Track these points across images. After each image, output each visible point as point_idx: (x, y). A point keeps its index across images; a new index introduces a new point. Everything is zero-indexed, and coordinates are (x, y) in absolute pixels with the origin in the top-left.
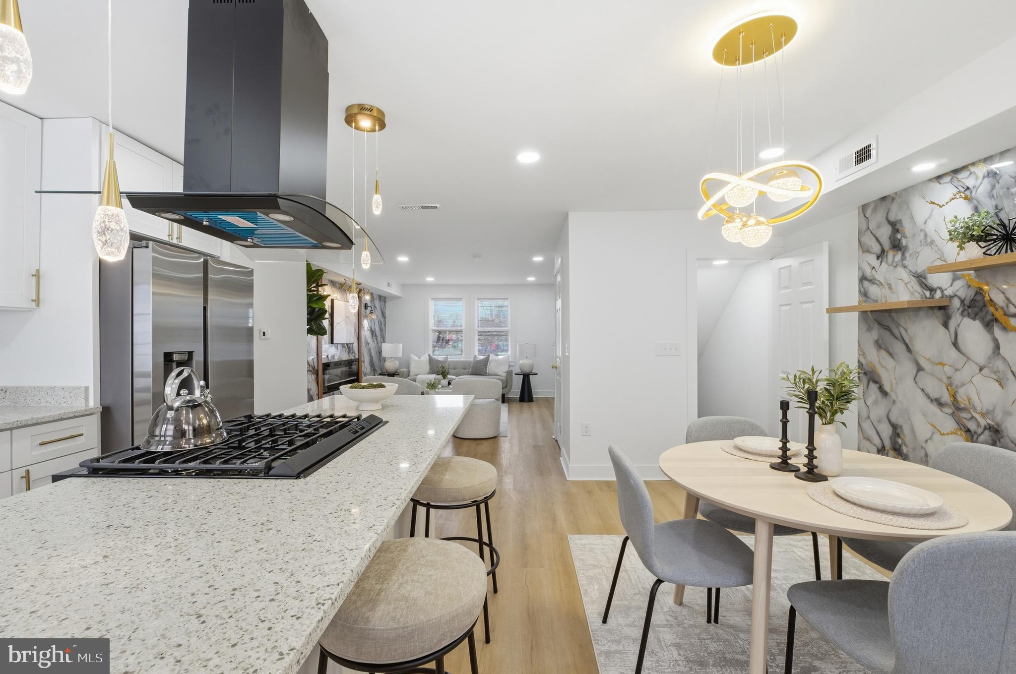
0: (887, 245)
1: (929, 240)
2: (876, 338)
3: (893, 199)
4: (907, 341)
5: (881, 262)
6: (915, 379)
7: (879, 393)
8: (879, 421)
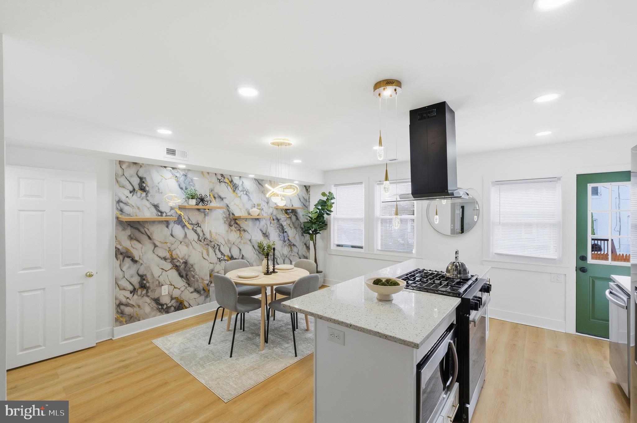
0: (137, 187)
1: (160, 192)
2: (129, 234)
3: (141, 166)
4: (149, 235)
5: (133, 195)
6: (153, 251)
7: (131, 262)
8: (132, 277)
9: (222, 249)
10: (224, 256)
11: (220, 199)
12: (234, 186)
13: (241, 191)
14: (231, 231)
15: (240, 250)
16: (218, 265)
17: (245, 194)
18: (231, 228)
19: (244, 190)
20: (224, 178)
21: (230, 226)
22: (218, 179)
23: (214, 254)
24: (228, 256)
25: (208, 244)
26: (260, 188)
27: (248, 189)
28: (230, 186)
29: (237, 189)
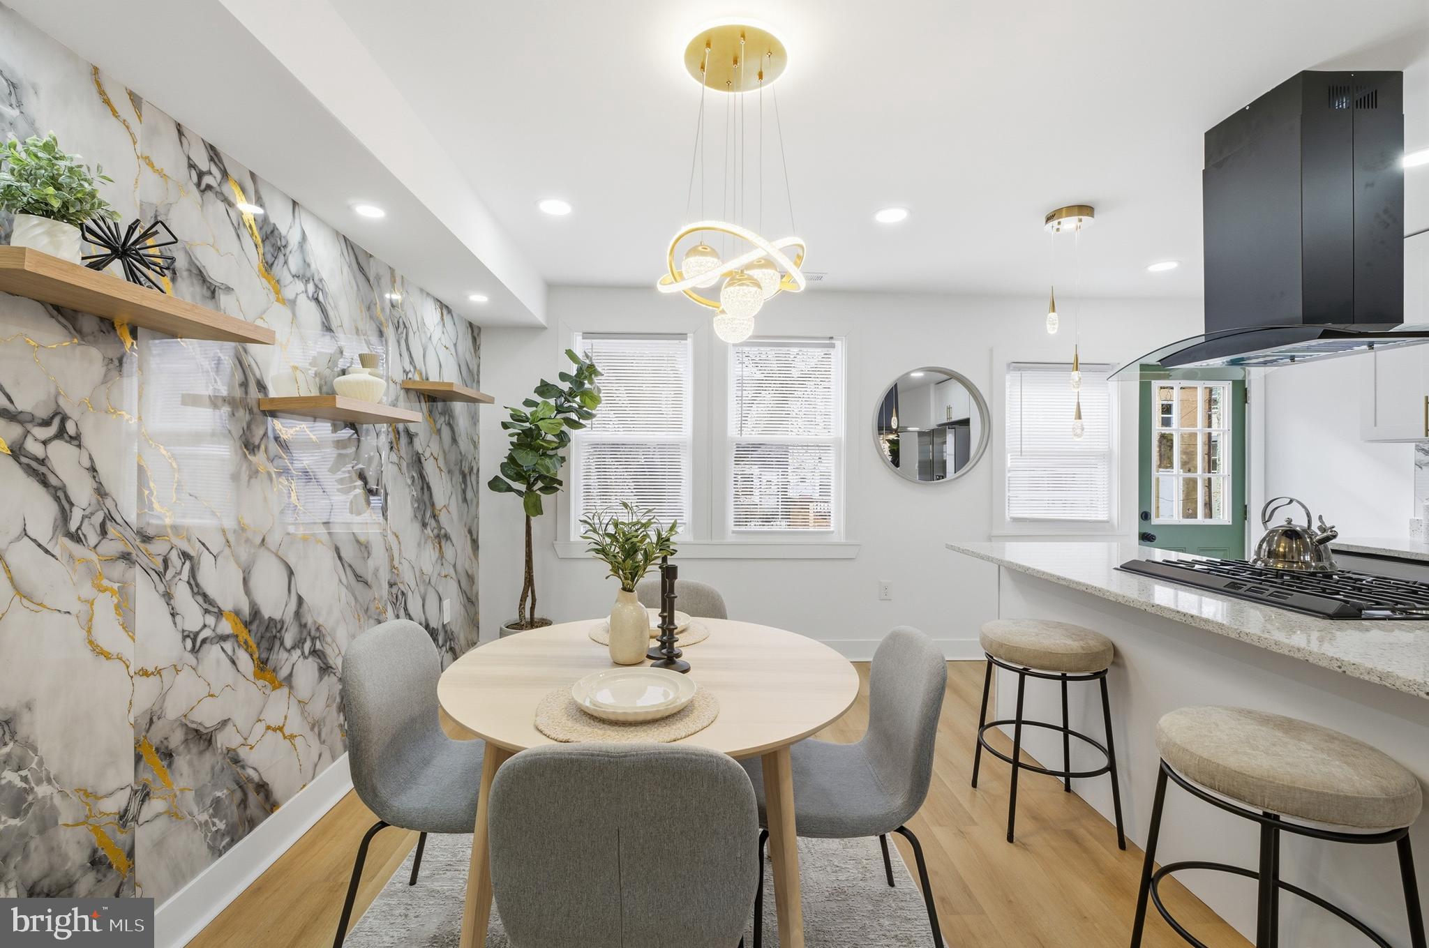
9: (210, 579)
10: (220, 614)
11: (198, 289)
12: (267, 238)
13: (298, 277)
14: (250, 477)
15: (291, 573)
16: (185, 677)
17: (310, 295)
18: (250, 457)
19: (308, 274)
20: (225, 174)
21: (246, 447)
22: (192, 166)
23: (165, 611)
24: (237, 613)
25: (126, 557)
26: (361, 288)
27: (325, 275)
28: (252, 235)
29: (281, 259)
